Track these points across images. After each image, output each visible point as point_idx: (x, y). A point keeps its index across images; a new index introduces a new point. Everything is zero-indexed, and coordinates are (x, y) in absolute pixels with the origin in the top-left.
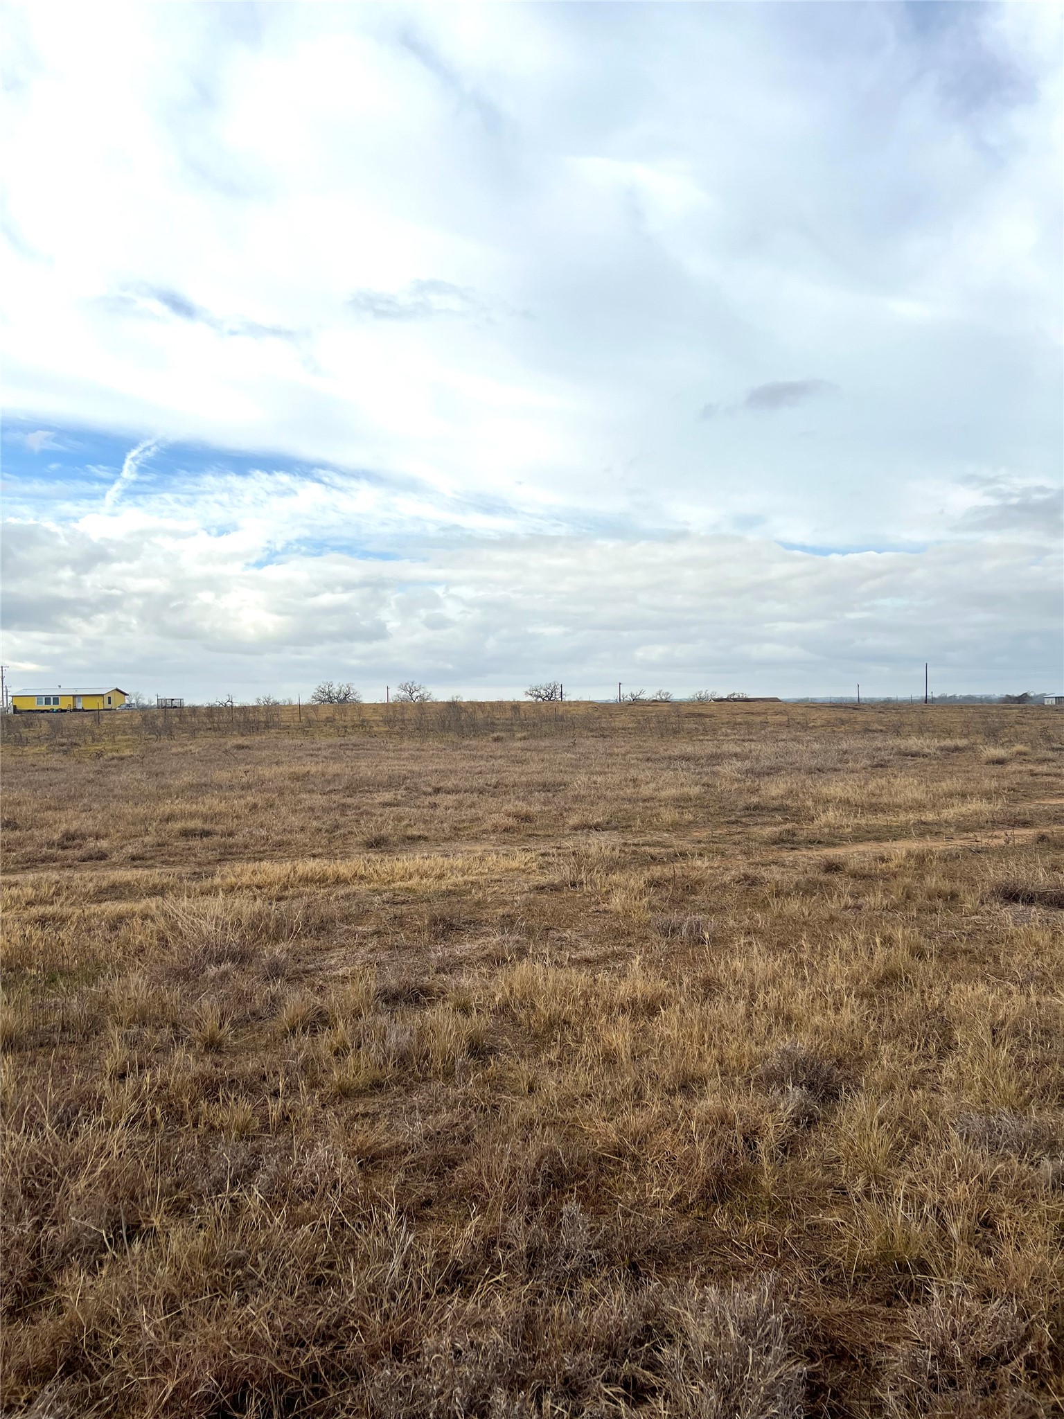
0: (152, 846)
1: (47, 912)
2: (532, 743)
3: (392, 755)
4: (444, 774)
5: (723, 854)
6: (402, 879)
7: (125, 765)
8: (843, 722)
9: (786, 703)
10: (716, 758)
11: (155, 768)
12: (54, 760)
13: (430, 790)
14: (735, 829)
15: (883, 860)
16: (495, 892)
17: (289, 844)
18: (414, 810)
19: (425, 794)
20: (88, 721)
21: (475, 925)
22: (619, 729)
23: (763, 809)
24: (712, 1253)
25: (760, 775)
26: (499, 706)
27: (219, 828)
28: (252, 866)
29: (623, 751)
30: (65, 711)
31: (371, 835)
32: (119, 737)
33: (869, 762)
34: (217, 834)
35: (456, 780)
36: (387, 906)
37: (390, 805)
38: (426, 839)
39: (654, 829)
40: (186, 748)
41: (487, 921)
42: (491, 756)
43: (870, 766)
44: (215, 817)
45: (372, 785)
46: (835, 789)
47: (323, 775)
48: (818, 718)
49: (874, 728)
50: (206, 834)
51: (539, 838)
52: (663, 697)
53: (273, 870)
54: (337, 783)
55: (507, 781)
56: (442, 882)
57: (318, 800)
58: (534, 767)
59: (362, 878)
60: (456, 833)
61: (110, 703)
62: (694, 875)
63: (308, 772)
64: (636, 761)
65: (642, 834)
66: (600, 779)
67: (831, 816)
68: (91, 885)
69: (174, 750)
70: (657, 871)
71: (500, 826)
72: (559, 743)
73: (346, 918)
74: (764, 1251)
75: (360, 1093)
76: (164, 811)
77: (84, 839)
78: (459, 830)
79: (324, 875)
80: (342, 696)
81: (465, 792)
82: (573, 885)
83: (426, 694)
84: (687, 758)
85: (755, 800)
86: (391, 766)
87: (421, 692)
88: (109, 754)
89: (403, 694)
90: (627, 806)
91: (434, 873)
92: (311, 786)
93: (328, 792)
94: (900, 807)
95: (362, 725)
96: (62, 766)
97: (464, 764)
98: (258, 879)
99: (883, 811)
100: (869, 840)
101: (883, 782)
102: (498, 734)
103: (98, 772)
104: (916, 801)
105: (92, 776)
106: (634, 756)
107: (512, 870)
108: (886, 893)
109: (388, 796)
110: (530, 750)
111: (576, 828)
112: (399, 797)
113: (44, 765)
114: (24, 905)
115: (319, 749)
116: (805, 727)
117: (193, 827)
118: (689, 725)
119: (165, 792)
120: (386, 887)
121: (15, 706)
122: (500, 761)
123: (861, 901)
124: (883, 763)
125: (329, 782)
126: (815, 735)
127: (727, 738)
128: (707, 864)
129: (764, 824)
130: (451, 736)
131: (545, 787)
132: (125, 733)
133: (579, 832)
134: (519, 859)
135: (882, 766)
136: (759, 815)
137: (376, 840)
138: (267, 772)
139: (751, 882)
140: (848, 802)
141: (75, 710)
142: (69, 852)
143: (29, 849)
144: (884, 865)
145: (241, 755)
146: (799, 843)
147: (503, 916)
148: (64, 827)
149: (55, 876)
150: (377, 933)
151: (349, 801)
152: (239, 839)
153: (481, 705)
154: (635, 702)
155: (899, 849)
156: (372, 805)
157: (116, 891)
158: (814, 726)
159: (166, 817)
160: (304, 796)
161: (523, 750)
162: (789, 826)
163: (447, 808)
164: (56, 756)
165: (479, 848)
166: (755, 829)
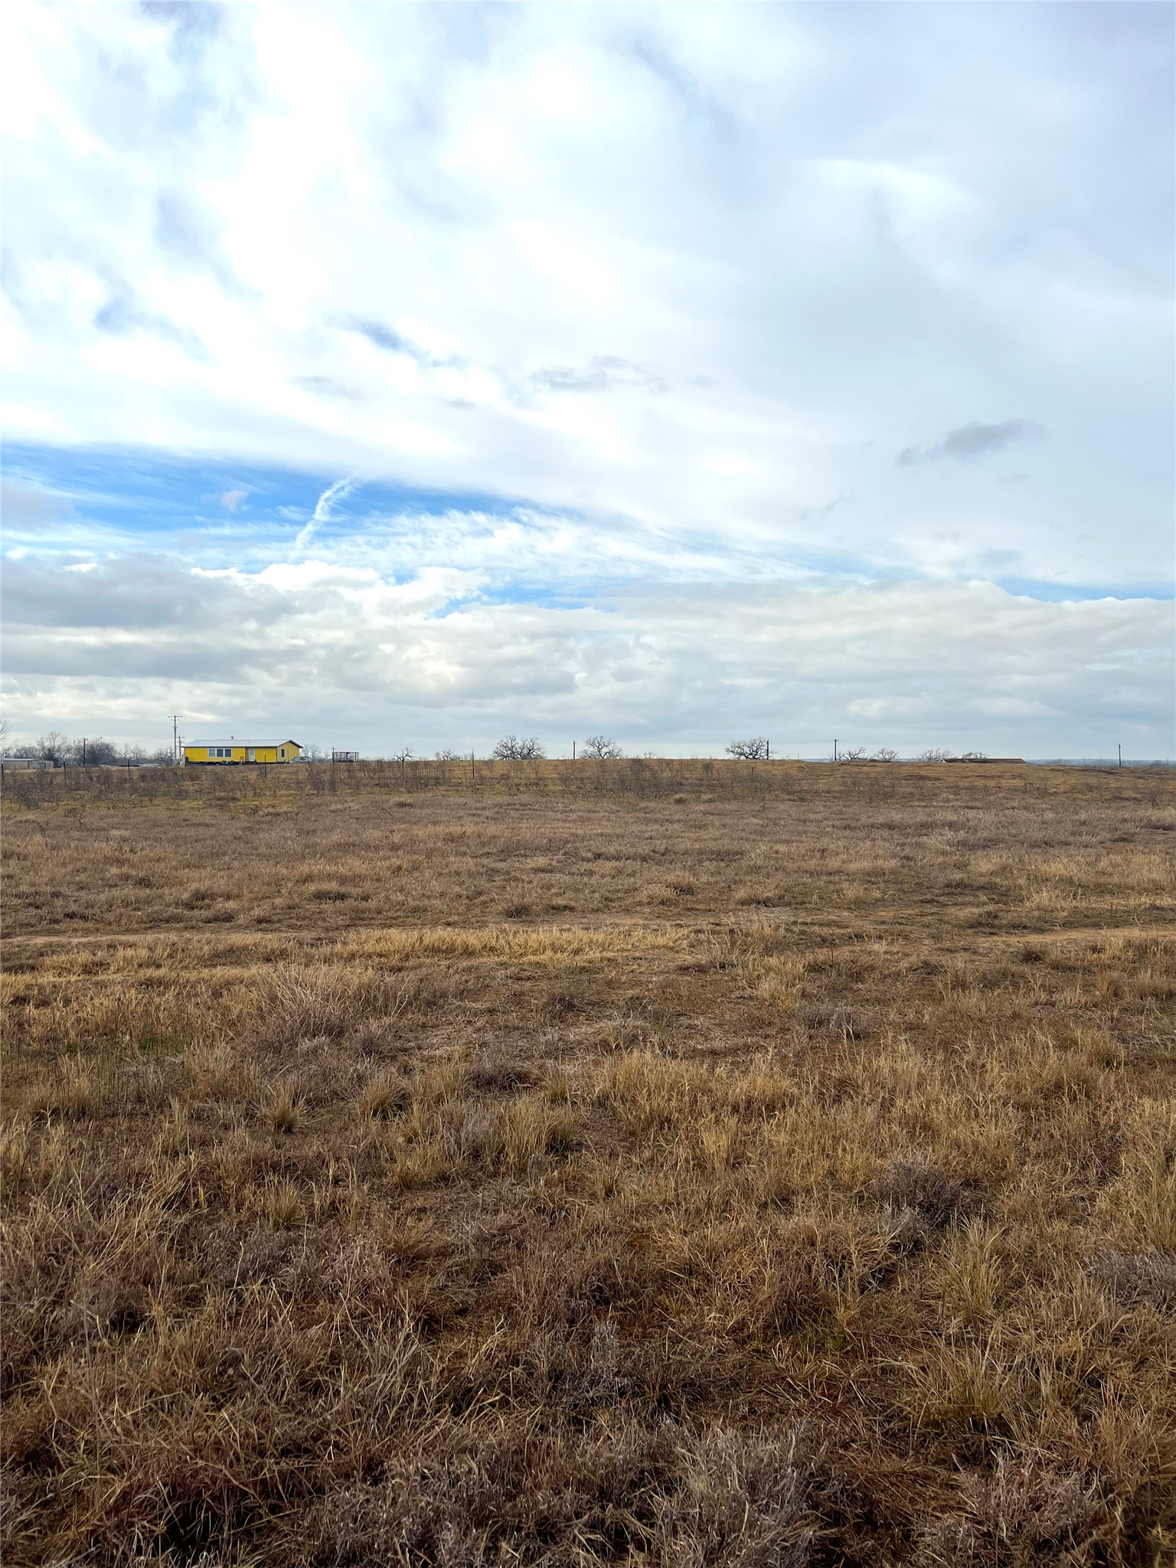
0: (283, 908)
1: (153, 975)
2: (718, 806)
3: (559, 816)
4: (608, 838)
5: (906, 938)
6: (534, 953)
7: (279, 821)
8: (1090, 789)
9: (1029, 764)
10: (926, 827)
11: (309, 826)
12: (207, 815)
13: (589, 855)
14: (930, 909)
15: (1094, 949)
16: (632, 971)
17: (425, 910)
18: (567, 878)
19: (583, 860)
20: (253, 776)
21: (598, 1007)
22: (823, 792)
23: (966, 887)
24: (761, 1391)
25: (974, 848)
26: (691, 764)
27: (354, 891)
28: (377, 933)
29: (819, 817)
30: (237, 763)
31: (512, 902)
32: (283, 792)
33: (1108, 836)
34: (352, 897)
35: (620, 845)
36: (509, 981)
37: (543, 870)
38: (572, 909)
39: (832, 907)
40: (346, 805)
41: (613, 1003)
42: (667, 820)
43: (1110, 840)
44: (356, 879)
45: (530, 849)
46: (1059, 866)
47: (479, 837)
48: (1060, 782)
49: (1127, 796)
50: (342, 897)
51: (698, 913)
52: (887, 757)
53: (400, 938)
54: (492, 846)
55: (677, 848)
56: (577, 958)
57: (469, 863)
58: (712, 833)
59: (492, 949)
60: (607, 904)
61: (283, 756)
62: (865, 959)
63: (464, 833)
64: (831, 829)
65: (819, 912)
66: (782, 848)
67: (1044, 897)
68: (206, 948)
69: (333, 807)
70: (822, 954)
71: (656, 898)
72: (747, 807)
73: (461, 994)
74: (823, 1394)
75: (424, 1185)
76: (302, 872)
77: (213, 899)
78: (611, 900)
79: (453, 945)
80: (525, 751)
81: (627, 859)
82: (723, 967)
83: (616, 751)
84: (891, 827)
85: (958, 876)
86: (556, 827)
87: (611, 748)
88: (266, 811)
89: (591, 750)
90: (807, 879)
91: (572, 947)
92: (464, 849)
93: (481, 855)
94: (1133, 889)
95: (538, 784)
96: (214, 822)
97: (635, 828)
98: (380, 947)
99: (1111, 893)
100: (1086, 926)
101: (1118, 859)
102: (682, 795)
103: (250, 829)
104: (1154, 882)
105: (240, 832)
106: (831, 823)
107: (658, 947)
108: (1087, 988)
109: (542, 861)
110: (713, 814)
111: (743, 903)
112: (554, 863)
113: (196, 820)
114: (136, 967)
115: (484, 808)
116: (1043, 793)
117: (329, 889)
118: (904, 789)
119: (312, 851)
120: (516, 961)
121: (187, 758)
122: (676, 826)
123: (1056, 996)
124: (1125, 837)
125: (484, 844)
126: (1051, 803)
127: (946, 804)
128: (885, 948)
129: (965, 904)
130: (631, 797)
131: (719, 856)
132: (289, 787)
133: (745, 907)
134: (670, 934)
135: (1124, 840)
136: (961, 894)
137: (516, 909)
138: (421, 832)
139: (930, 969)
140: (1071, 882)
141: (248, 763)
142: (196, 912)
143: (155, 908)
144: (1095, 956)
145: (400, 813)
146: (1000, 927)
147: (632, 998)
148: (194, 886)
149: (173, 937)
150: (491, 1011)
151: (500, 865)
152: (372, 904)
153: (669, 763)
154: (854, 762)
155: (1116, 938)
156: (522, 870)
157: (233, 955)
158: (1055, 792)
159: (304, 877)
160: (452, 859)
161: (705, 813)
162: (991, 907)
163: (603, 876)
164: (211, 811)
165: (627, 921)
166: (953, 910)
